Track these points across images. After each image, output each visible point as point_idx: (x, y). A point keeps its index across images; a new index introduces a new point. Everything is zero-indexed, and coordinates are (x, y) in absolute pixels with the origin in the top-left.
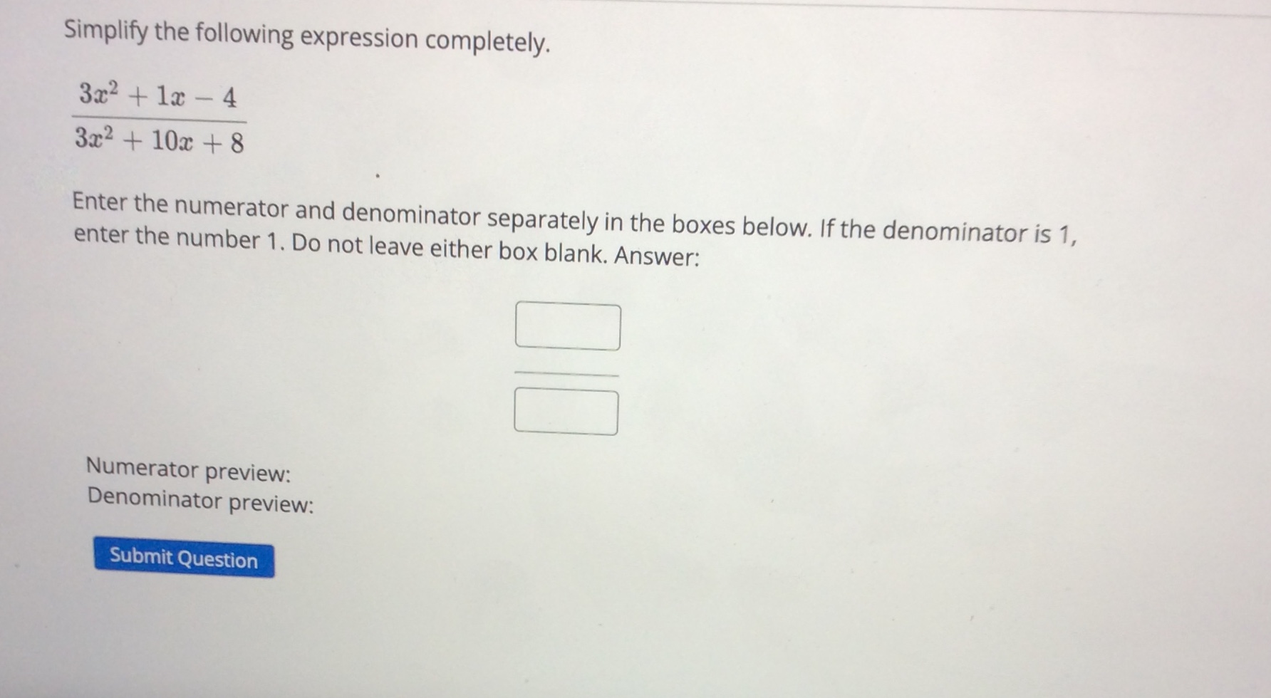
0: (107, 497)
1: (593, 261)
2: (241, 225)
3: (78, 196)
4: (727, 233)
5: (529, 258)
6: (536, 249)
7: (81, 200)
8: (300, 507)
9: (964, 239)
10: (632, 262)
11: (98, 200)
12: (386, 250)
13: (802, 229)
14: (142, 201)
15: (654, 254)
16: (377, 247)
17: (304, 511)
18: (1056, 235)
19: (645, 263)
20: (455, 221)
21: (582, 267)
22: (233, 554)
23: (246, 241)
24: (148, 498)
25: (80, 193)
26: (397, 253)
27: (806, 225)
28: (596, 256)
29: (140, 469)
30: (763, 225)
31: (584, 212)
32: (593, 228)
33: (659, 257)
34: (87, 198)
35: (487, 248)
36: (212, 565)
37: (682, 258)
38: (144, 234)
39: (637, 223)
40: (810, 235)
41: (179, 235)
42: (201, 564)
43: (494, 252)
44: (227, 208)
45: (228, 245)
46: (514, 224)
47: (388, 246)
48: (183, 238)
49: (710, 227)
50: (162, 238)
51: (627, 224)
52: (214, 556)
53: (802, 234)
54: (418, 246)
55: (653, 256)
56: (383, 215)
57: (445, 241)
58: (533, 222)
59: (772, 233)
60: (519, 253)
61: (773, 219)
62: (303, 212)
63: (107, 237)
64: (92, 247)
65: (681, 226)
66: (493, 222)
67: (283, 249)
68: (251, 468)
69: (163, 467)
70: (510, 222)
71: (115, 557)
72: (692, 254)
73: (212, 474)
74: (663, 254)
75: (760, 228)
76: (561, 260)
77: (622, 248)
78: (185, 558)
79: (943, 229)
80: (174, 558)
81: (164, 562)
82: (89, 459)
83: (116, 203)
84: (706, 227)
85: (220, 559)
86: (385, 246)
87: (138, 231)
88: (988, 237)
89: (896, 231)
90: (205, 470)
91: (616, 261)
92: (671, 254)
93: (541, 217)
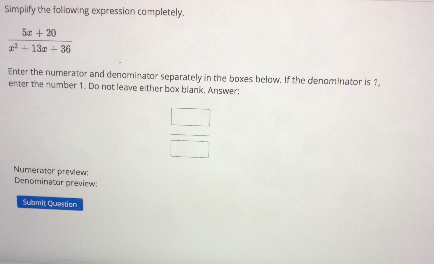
0: (21, 181)
1: (200, 93)
2: (70, 80)
3: (10, 70)
4: (250, 82)
5: (176, 92)
6: (178, 88)
7: (11, 71)
8: (92, 184)
9: (338, 84)
10: (214, 93)
11: (17, 71)
12: (123, 89)
13: (278, 80)
14: (34, 71)
15: (222, 90)
16: (120, 88)
17: (94, 186)
18: (373, 82)
19: (219, 93)
20: (149, 78)
21: (196, 95)
22: (68, 202)
23: (72, 86)
24: (37, 181)
25: (11, 68)
26: (127, 90)
27: (279, 79)
28: (201, 91)
29: (33, 171)
30: (263, 79)
31: (196, 74)
32: (200, 80)
33: (224, 91)
34: (13, 71)
35: (160, 88)
36: (60, 206)
37: (233, 91)
38: (34, 83)
39: (216, 78)
40: (281, 83)
41: (47, 84)
42: (56, 205)
43: (163, 89)
44: (65, 73)
45: (65, 87)
46: (171, 79)
47: (124, 87)
48: (48, 85)
49: (243, 80)
50: (41, 85)
51: (213, 78)
52: (61, 203)
53: (278, 82)
54: (135, 87)
55: (222, 91)
56: (122, 76)
57: (145, 85)
58: (178, 78)
59: (266, 82)
60: (172, 90)
61: (267, 76)
62: (93, 75)
63: (21, 85)
64: (15, 88)
65: (233, 79)
66: (163, 78)
67: (85, 88)
68: (74, 170)
69: (42, 170)
70: (169, 78)
71: (25, 203)
72: (237, 90)
73: (60, 172)
74: (226, 90)
75: (262, 80)
76: (188, 92)
77: (211, 88)
78: (50, 203)
79: (330, 80)
80: (46, 204)
81: (43, 205)
82: (15, 167)
83: (24, 72)
84: (242, 80)
85: (63, 204)
86: (123, 87)
87: (32, 82)
88: (347, 83)
89: (313, 81)
90: (57, 171)
91: (208, 93)
92: (229, 90)
93: (181, 76)
